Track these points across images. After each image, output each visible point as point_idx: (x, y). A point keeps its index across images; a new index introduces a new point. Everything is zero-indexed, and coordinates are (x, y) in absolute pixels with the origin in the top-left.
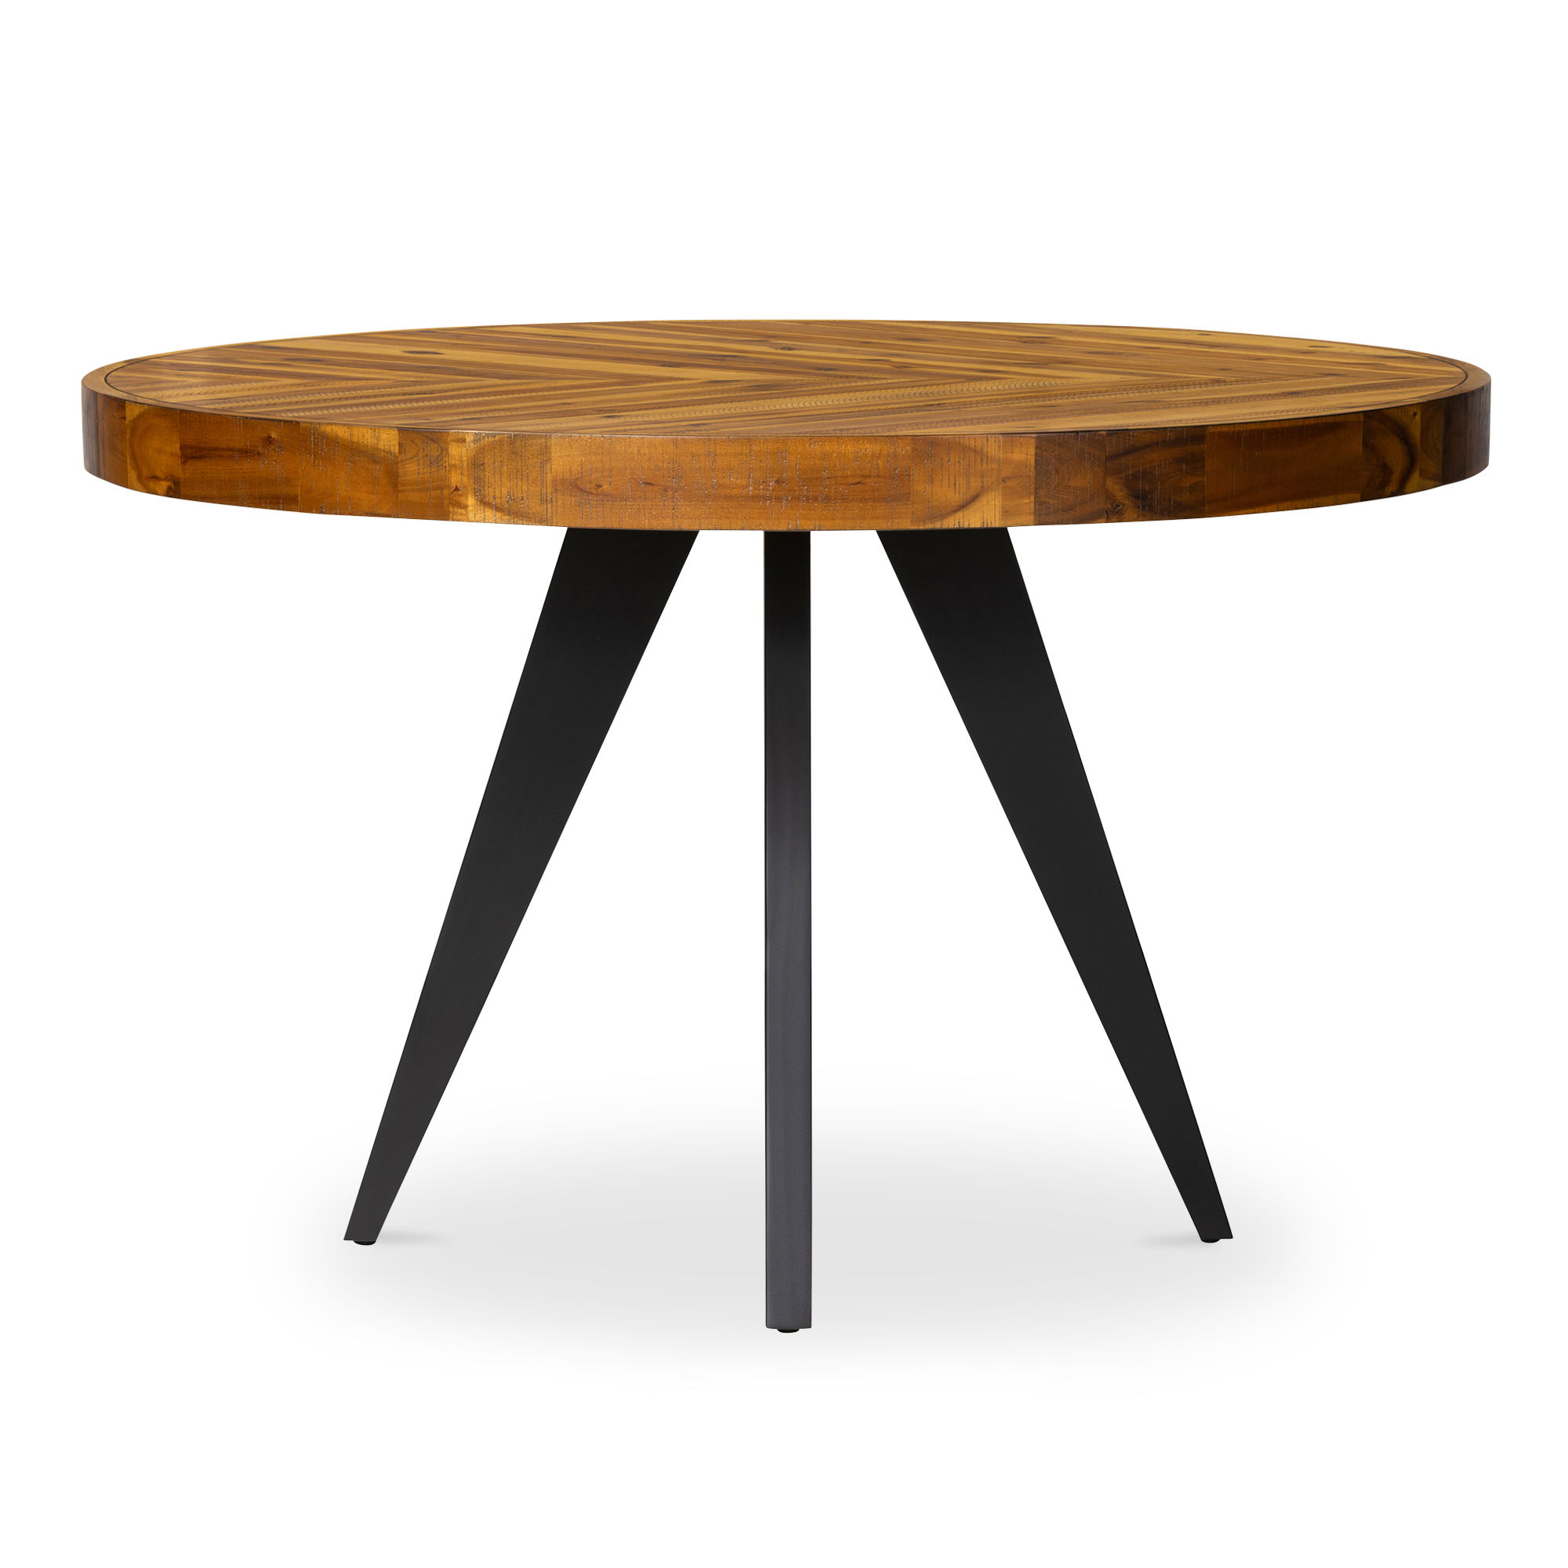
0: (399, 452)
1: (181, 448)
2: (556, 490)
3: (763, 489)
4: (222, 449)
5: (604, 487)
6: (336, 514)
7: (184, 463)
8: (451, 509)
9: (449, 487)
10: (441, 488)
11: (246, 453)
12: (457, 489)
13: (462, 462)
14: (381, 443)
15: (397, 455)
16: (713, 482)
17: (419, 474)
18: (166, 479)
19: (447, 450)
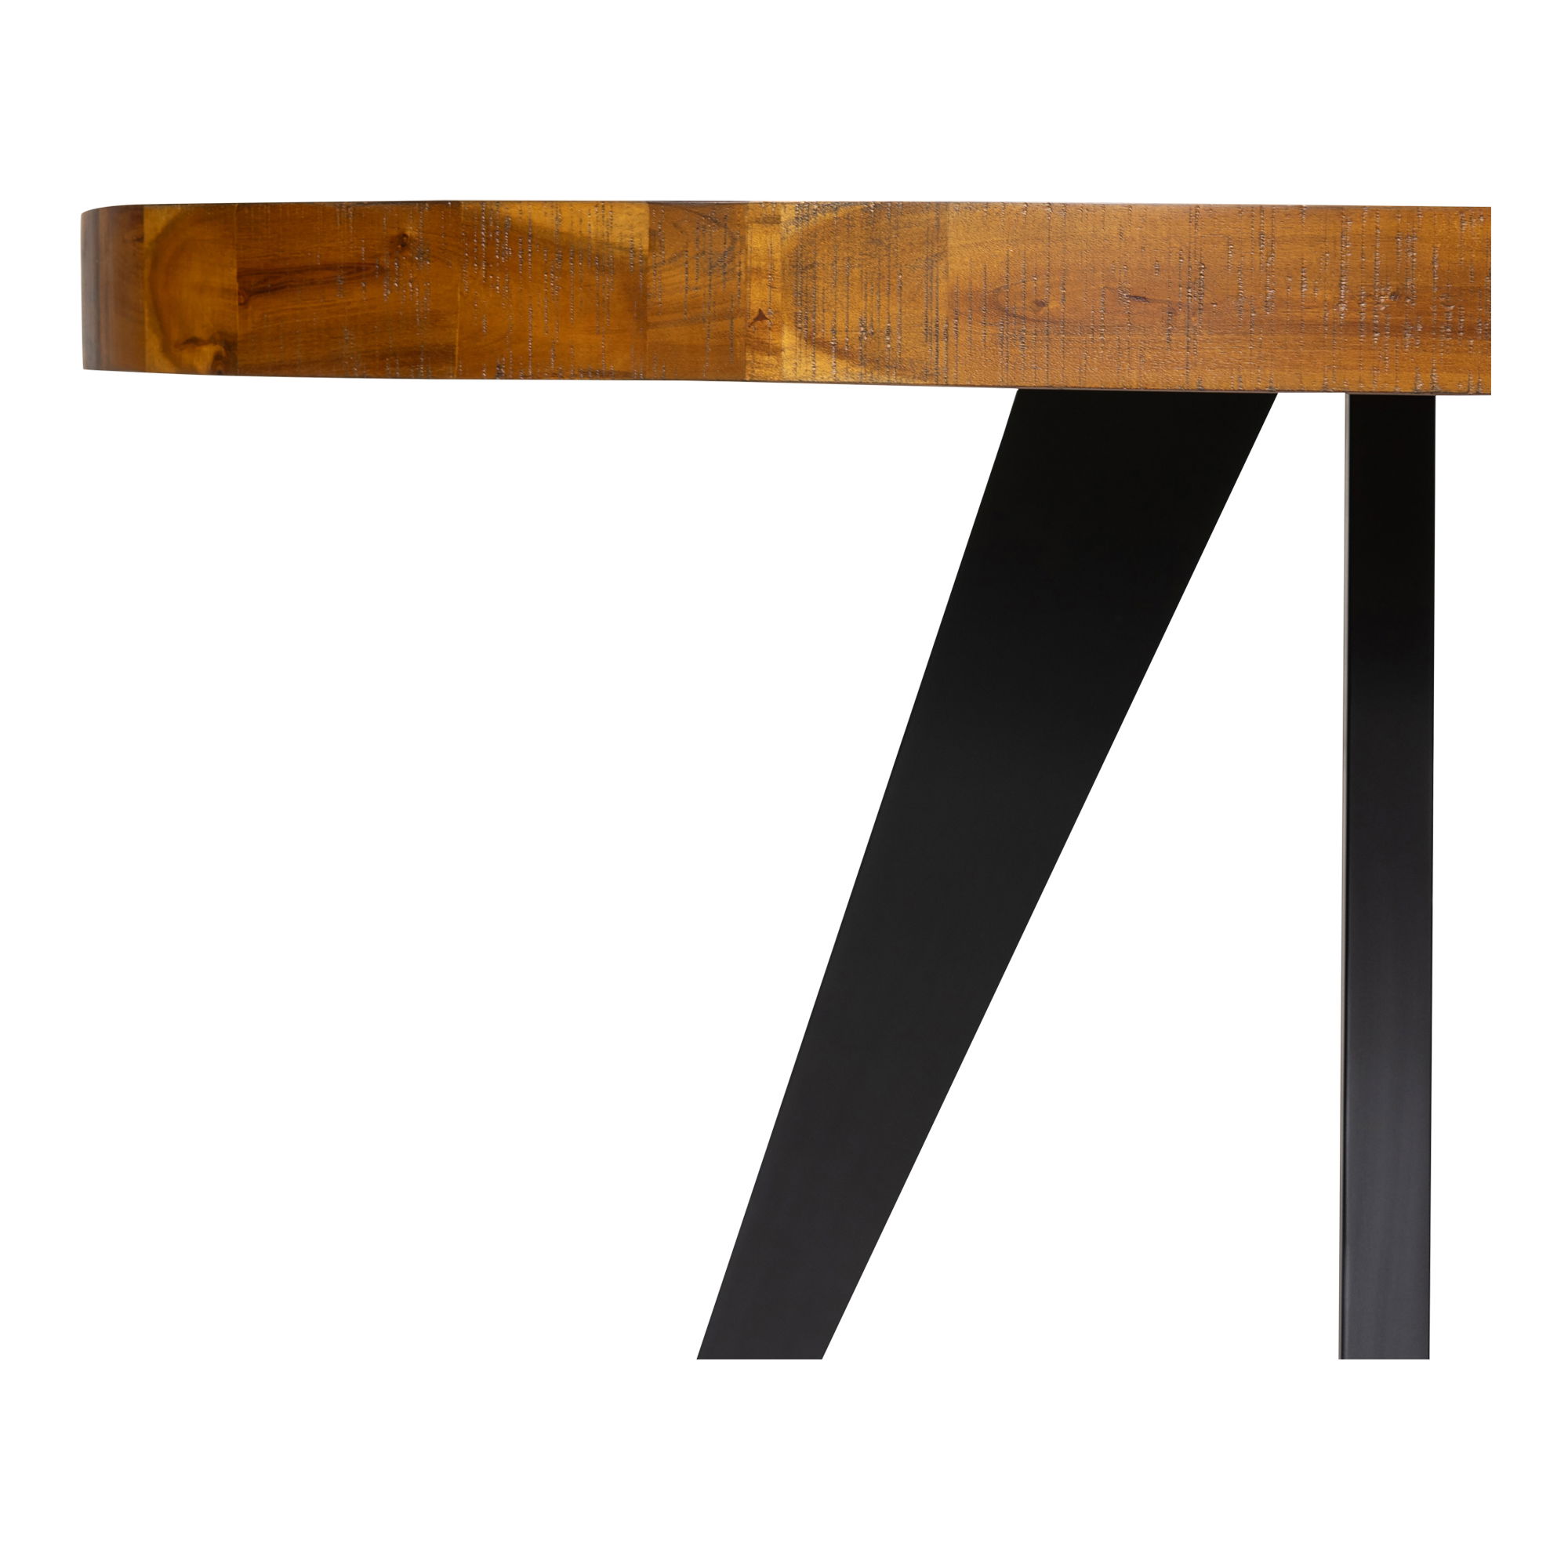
0: (651, 248)
1: (239, 276)
2: (956, 312)
3: (1368, 310)
4: (315, 269)
5: (1051, 307)
6: (526, 377)
7: (244, 305)
8: (749, 357)
9: (745, 312)
10: (731, 316)
11: (357, 271)
12: (761, 316)
13: (772, 261)
14: (616, 232)
15: (646, 253)
16: (1267, 295)
17: (687, 289)
18: (212, 341)
19: (743, 239)
